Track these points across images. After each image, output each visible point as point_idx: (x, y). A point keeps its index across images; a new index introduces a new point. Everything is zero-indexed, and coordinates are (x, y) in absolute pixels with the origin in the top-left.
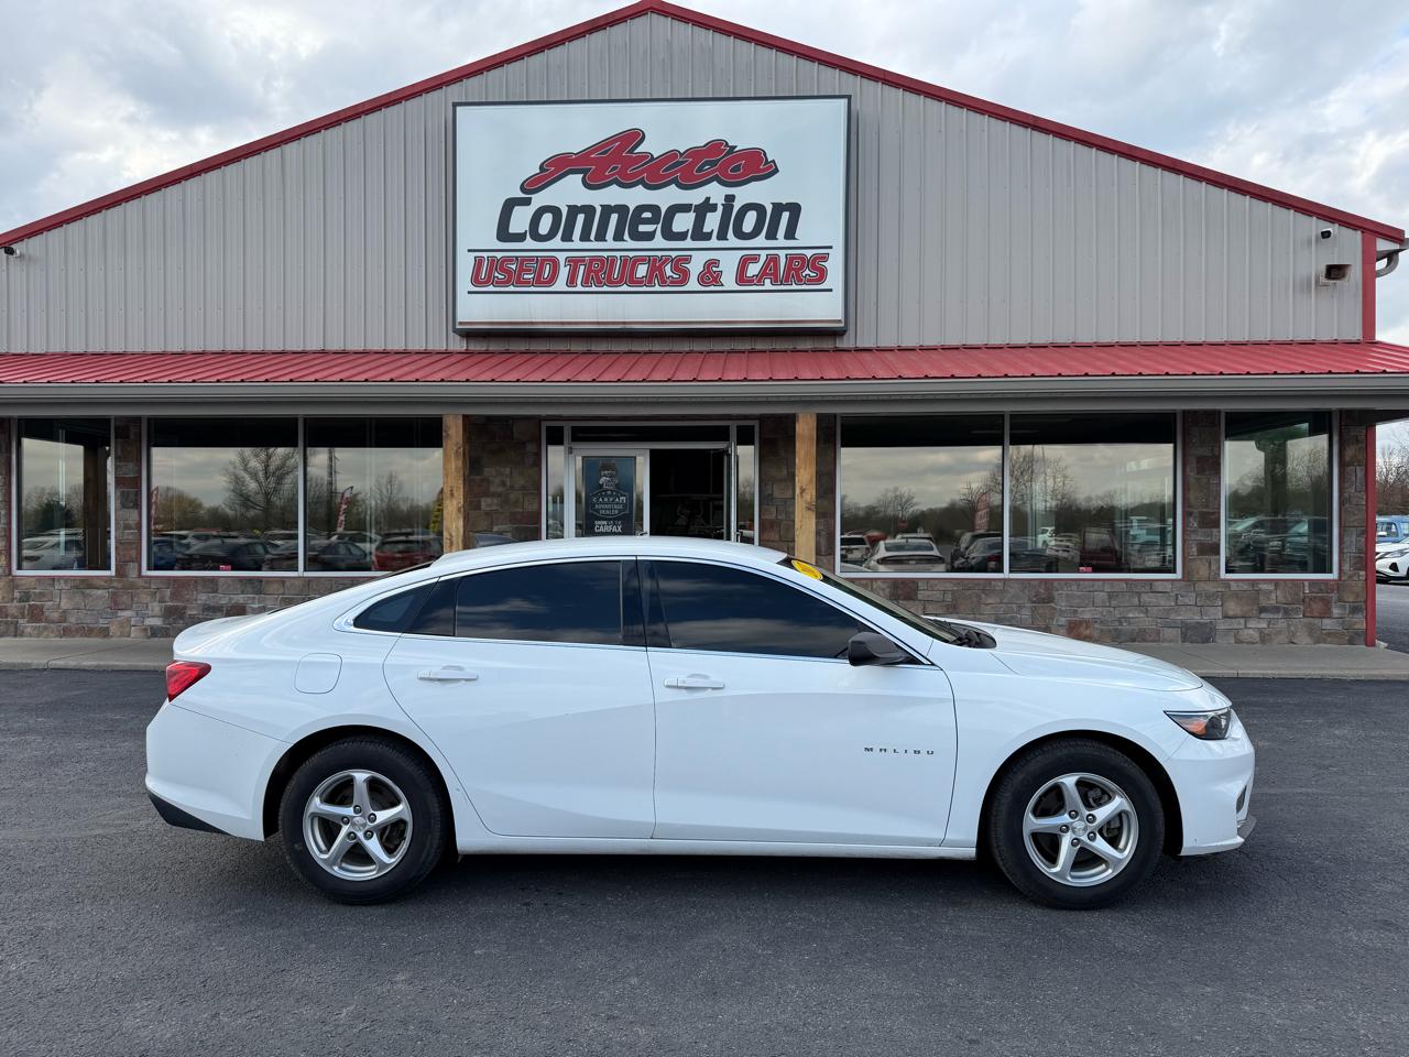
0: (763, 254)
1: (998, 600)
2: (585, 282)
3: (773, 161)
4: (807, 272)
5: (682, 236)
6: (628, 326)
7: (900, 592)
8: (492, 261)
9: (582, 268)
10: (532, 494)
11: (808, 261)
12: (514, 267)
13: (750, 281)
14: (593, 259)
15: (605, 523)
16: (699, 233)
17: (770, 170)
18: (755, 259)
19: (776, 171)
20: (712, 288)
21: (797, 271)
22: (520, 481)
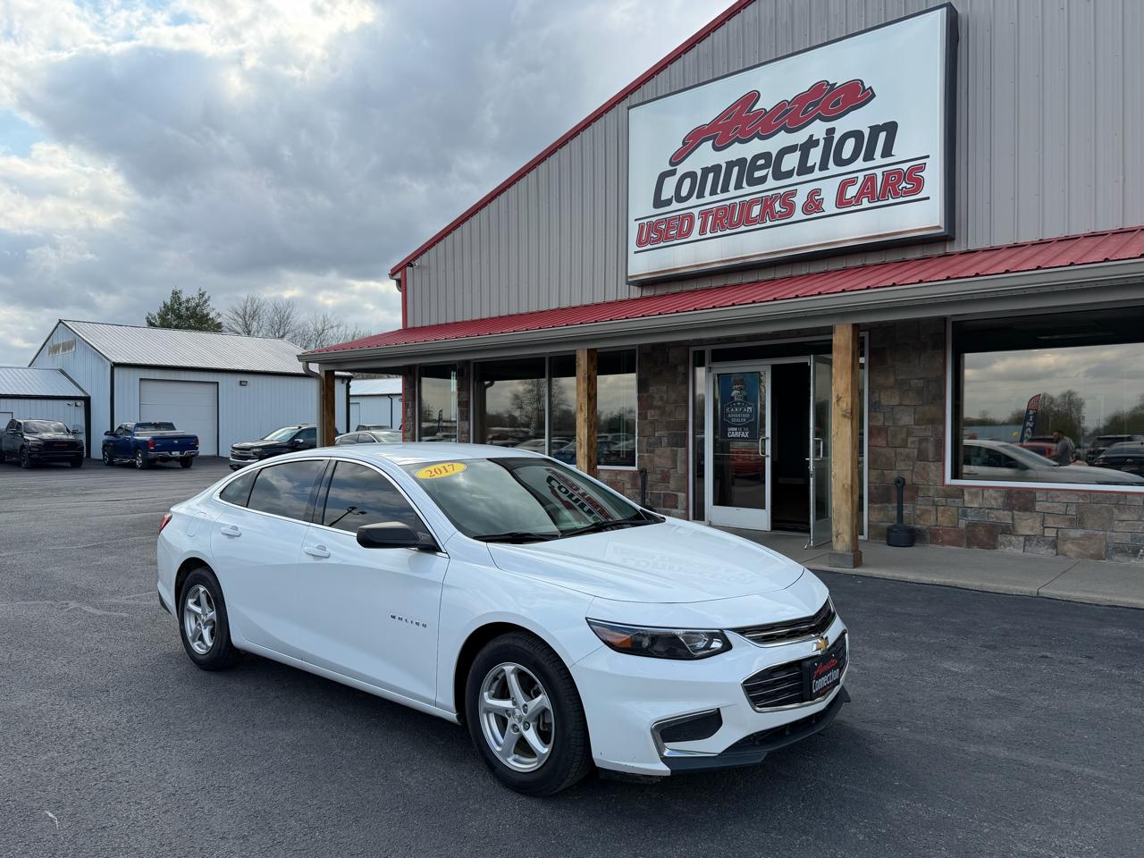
0: (861, 176)
1: (1136, 517)
2: (713, 229)
3: (870, 88)
4: (904, 184)
5: (789, 174)
6: (747, 260)
7: (1014, 502)
8: (650, 224)
9: (711, 217)
10: (680, 406)
11: (905, 174)
12: (663, 227)
13: (849, 203)
14: (718, 209)
15: (736, 429)
16: (804, 168)
17: (869, 96)
18: (853, 182)
19: (874, 96)
20: (815, 215)
21: (893, 185)
22: (673, 396)
